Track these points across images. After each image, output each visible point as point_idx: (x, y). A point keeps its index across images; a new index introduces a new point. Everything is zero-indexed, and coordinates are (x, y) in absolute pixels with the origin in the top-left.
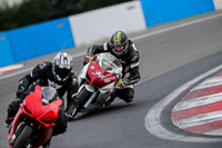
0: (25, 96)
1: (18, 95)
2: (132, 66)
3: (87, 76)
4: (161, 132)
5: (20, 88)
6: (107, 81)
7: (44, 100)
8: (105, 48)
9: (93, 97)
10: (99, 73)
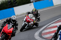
0: (3, 27)
1: (2, 27)
2: (38, 17)
3: (26, 20)
5: (2, 25)
6: (31, 21)
7: (8, 28)
8: (31, 13)
9: (27, 25)
10: (29, 19)
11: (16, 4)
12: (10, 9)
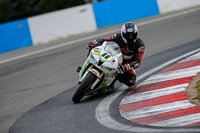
4: (110, 123)
11: (36, 8)
12: (17, 24)
